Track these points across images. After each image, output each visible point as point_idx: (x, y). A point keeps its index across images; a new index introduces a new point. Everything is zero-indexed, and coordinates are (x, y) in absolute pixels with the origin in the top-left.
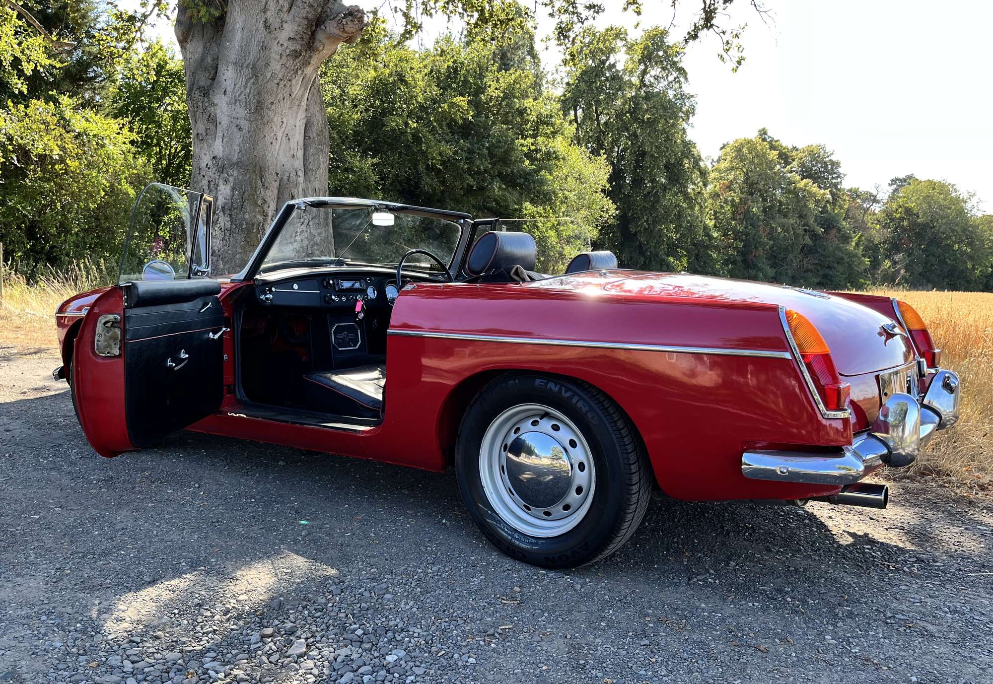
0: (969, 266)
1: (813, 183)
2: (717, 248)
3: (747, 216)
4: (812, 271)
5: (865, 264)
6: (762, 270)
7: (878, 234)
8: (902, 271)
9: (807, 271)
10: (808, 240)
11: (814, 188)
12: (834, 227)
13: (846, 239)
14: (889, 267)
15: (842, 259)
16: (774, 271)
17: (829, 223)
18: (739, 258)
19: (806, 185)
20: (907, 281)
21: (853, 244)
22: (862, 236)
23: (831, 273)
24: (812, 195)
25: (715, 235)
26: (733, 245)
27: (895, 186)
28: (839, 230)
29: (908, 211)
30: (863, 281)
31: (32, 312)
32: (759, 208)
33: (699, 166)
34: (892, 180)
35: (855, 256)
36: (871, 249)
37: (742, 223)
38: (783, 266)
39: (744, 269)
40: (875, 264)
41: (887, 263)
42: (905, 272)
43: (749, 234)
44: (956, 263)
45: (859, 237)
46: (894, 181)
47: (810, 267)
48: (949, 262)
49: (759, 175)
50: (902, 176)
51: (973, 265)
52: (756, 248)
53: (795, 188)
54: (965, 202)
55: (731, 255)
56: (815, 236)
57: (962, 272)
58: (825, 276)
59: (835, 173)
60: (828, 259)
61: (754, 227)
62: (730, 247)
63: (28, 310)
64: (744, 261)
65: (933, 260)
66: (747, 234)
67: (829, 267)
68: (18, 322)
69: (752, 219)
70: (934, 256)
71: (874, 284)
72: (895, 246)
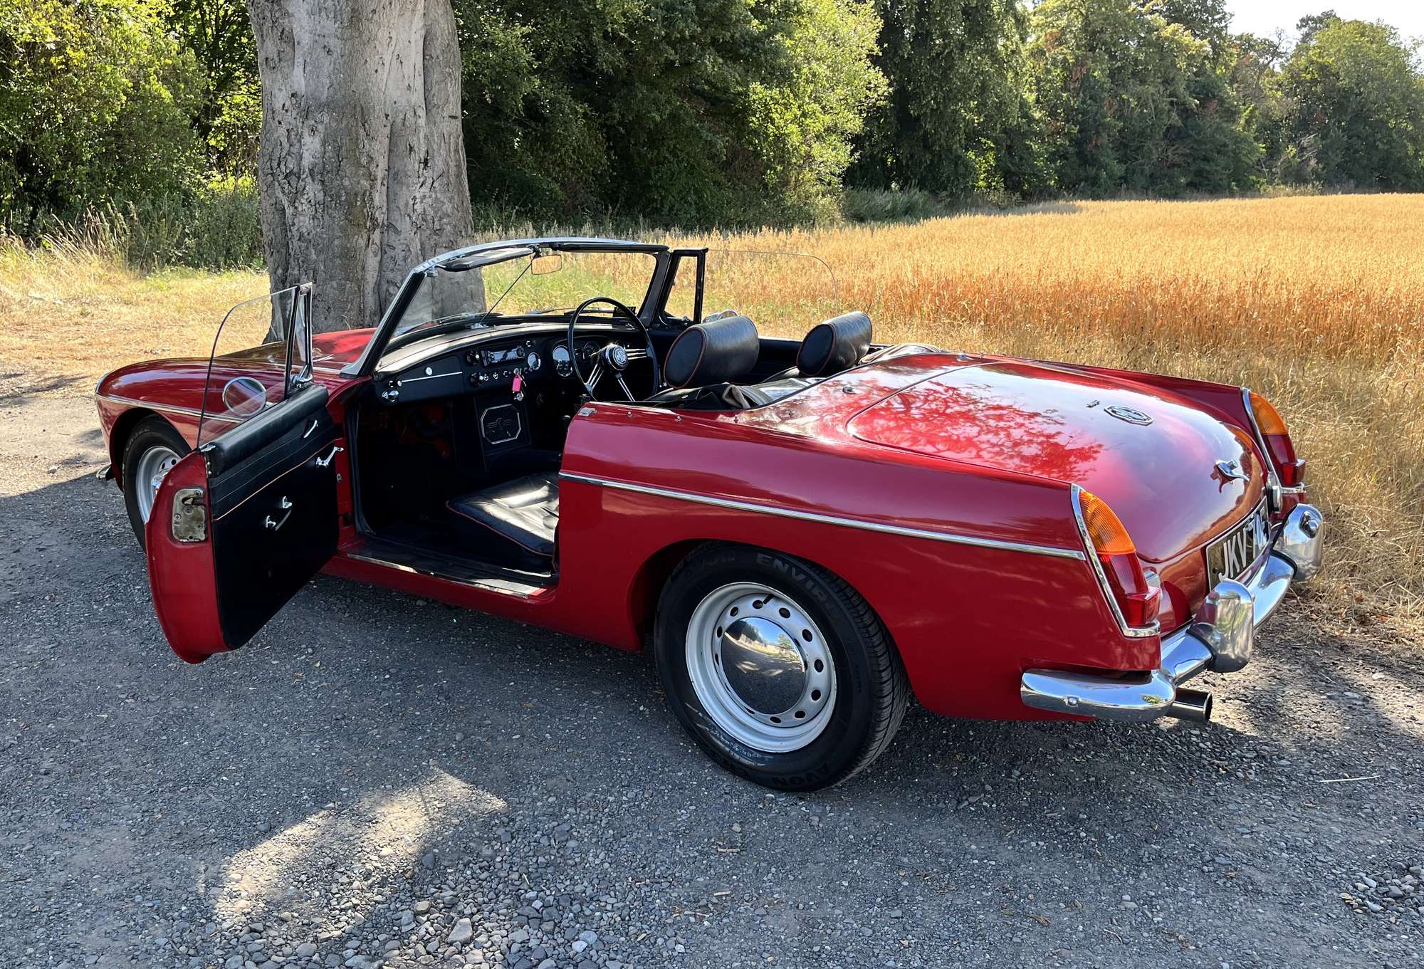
0: (1411, 150)
1: (1186, 29)
2: (1040, 135)
3: (1086, 86)
4: (1179, 166)
5: (1258, 151)
6: (1105, 167)
7: (1279, 104)
8: (1313, 162)
9: (1174, 165)
10: (1175, 119)
11: (1187, 38)
12: (1214, 97)
13: (1231, 115)
14: (1294, 157)
15: (1225, 145)
16: (1124, 167)
17: (1206, 91)
18: (1071, 150)
19: (1174, 33)
20: (1318, 178)
21: (1242, 122)
22: (1255, 108)
23: (1208, 168)
24: (1182, 48)
25: (1037, 115)
26: (1063, 129)
27: (1305, 30)
28: (1222, 101)
29: (1323, 68)
30: (1254, 178)
31: (38, 296)
32: (1103, 71)
33: (1015, 9)
34: (1302, 20)
35: (1245, 140)
36: (1269, 130)
37: (1078, 94)
38: (1137, 160)
39: (1080, 165)
40: (1273, 151)
41: (1292, 150)
42: (1317, 163)
43: (1088, 112)
44: (1391, 147)
45: (1251, 112)
46: (1304, 22)
47: (1177, 159)
48: (1381, 146)
49: (1105, 20)
50: (1316, 13)
51: (1417, 151)
52: (1098, 133)
53: (1158, 37)
54: (1409, 55)
55: (1061, 145)
56: (1185, 112)
57: (1400, 160)
58: (1199, 173)
59: (1219, 13)
60: (1204, 147)
61: (1095, 101)
62: (1059, 133)
63: (33, 293)
64: (1080, 154)
65: (1358, 144)
66: (1084, 113)
67: (1206, 159)
68: (20, 314)
69: (1093, 88)
70: (1359, 137)
71: (1270, 182)
72: (1303, 124)
